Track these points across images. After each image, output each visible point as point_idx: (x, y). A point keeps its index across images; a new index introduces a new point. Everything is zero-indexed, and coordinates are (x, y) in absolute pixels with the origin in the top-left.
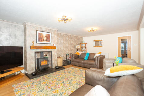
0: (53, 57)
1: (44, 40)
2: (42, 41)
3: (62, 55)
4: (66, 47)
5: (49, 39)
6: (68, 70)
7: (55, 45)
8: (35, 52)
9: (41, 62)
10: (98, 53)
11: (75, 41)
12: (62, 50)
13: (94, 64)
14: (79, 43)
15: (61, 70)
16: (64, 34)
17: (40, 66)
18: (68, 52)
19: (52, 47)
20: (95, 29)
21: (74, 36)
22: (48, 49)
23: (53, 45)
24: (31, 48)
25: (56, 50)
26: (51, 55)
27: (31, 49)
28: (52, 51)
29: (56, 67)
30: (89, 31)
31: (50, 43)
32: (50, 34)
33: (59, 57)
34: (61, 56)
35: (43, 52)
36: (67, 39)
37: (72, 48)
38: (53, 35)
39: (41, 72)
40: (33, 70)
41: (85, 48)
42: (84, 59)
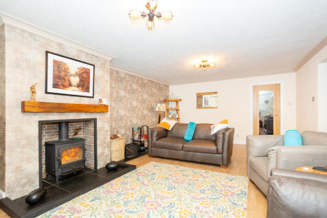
0: (98, 137)
1: (70, 85)
2: (64, 87)
3: (123, 131)
4: (133, 109)
5: (89, 83)
6: (146, 172)
7: (105, 102)
8: (40, 122)
9: (60, 155)
10: (221, 123)
11: (152, 95)
12: (120, 116)
13: (215, 151)
14: (162, 99)
15: (126, 175)
16: (126, 74)
17: (57, 166)
18: (137, 123)
19: (95, 107)
20: (213, 60)
21: (150, 81)
22: (86, 112)
23: (101, 101)
24: (26, 109)
25: (108, 115)
26: (93, 131)
27: (24, 111)
28: (95, 120)
29: (107, 167)
30: (197, 66)
31: (90, 94)
32: (91, 68)
33: (114, 137)
34: (118, 132)
35: (67, 122)
36: (135, 86)
37: (145, 112)
38: (99, 72)
39: (60, 185)
40: (30, 182)
41: (175, 112)
42: (183, 138)
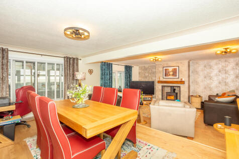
5: (176, 73)
8: (162, 86)
23: (181, 79)
25: (185, 85)
27: (158, 83)
28: (180, 87)
31: (177, 77)
32: (177, 68)
